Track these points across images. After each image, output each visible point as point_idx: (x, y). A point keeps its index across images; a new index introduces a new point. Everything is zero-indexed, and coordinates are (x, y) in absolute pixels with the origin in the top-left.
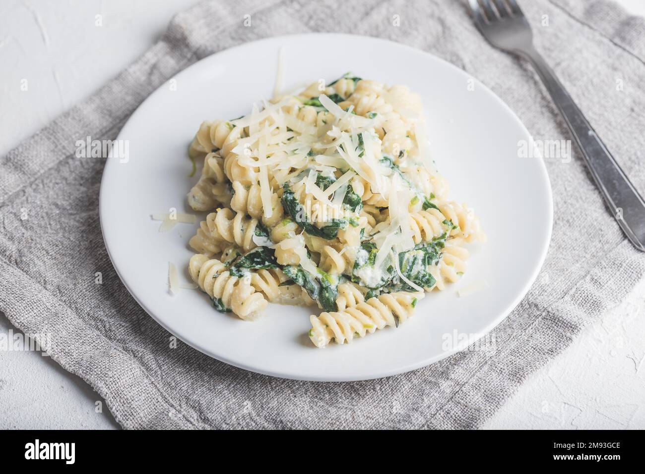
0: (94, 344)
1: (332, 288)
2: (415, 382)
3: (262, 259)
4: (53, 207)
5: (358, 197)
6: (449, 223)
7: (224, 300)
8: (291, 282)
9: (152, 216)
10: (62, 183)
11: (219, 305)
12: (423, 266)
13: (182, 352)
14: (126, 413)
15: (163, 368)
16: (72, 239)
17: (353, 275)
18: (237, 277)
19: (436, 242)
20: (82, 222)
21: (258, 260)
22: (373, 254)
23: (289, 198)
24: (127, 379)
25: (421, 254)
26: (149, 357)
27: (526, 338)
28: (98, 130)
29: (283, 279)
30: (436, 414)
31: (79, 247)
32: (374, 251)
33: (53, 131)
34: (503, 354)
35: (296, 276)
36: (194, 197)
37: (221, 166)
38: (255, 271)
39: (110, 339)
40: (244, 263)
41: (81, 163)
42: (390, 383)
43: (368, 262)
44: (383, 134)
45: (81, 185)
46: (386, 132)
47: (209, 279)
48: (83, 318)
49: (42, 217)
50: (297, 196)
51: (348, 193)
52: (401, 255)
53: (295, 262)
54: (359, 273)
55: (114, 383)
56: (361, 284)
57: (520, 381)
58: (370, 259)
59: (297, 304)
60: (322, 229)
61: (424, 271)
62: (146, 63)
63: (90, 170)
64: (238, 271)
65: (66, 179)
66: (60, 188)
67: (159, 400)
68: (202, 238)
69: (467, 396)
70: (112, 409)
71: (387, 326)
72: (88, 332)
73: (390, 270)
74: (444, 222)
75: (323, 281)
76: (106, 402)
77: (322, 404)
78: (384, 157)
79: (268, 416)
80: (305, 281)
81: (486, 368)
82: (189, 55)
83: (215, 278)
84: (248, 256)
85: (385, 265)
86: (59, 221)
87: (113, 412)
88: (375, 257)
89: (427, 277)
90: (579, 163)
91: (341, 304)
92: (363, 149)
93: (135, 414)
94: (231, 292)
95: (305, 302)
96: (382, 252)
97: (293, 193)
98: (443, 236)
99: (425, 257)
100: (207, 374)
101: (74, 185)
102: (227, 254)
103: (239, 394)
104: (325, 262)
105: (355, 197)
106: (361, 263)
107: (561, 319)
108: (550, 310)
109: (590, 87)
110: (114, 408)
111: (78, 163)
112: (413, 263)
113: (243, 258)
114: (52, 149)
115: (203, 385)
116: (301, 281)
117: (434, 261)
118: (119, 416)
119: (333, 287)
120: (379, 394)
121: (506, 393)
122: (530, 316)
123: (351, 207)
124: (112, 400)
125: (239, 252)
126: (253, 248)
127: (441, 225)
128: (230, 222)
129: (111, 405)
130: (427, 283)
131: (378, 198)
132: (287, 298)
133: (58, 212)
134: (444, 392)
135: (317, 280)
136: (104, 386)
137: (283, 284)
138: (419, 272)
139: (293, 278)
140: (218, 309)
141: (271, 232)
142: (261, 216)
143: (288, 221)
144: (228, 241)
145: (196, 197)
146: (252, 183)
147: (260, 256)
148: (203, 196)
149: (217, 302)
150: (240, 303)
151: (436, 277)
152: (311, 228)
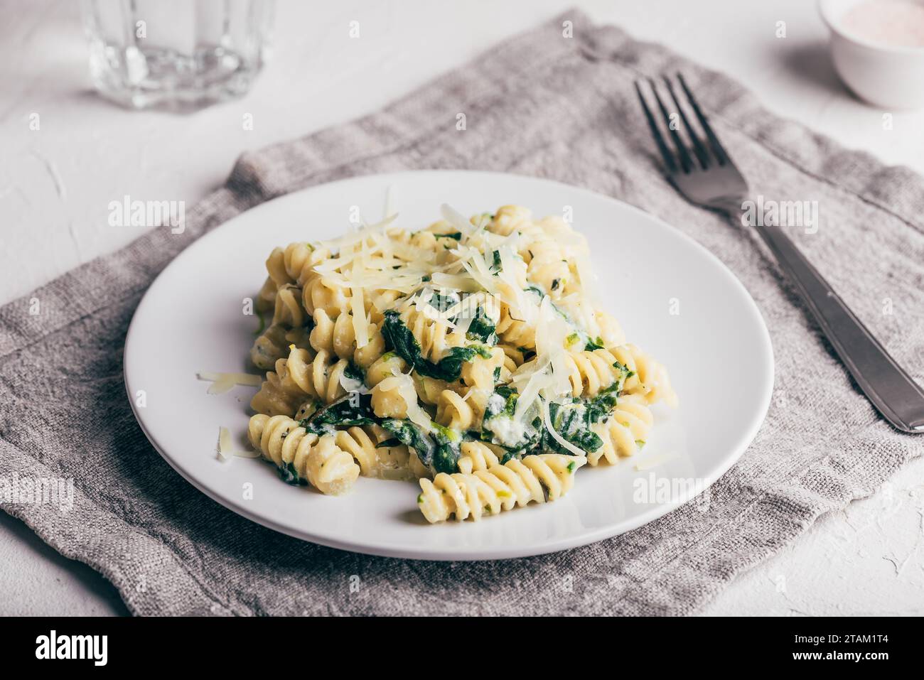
0: (107, 527)
1: (452, 446)
3: (352, 410)
4: (59, 372)
5: (492, 322)
6: (624, 368)
7: (298, 464)
8: (394, 441)
9: (198, 376)
10: (73, 345)
11: (290, 474)
12: (585, 423)
13: (233, 540)
14: (148, 606)
15: (206, 557)
16: (83, 407)
17: (484, 430)
18: (317, 435)
19: (604, 397)
20: (98, 388)
21: (348, 413)
22: (511, 401)
23: (392, 322)
24: (152, 565)
25: (581, 409)
26: (185, 542)
27: (735, 527)
28: (128, 288)
29: (382, 437)
31: (92, 416)
32: (514, 397)
33: (65, 285)
34: (702, 546)
35: (401, 430)
36: (259, 348)
37: (299, 299)
38: (340, 428)
39: (131, 523)
40: (327, 418)
41: (102, 322)
42: (536, 578)
43: (505, 410)
44: (530, 256)
45: (100, 349)
46: (533, 254)
47: (275, 438)
49: (43, 384)
50: (404, 318)
52: (553, 408)
53: (400, 412)
54: (492, 425)
55: (133, 568)
56: (494, 441)
57: (725, 576)
58: (507, 407)
59: (402, 479)
60: (439, 363)
61: (586, 429)
62: (201, 214)
63: (115, 332)
64: (319, 427)
65: (79, 341)
66: (70, 352)
67: (198, 593)
68: (268, 392)
69: (648, 592)
70: (127, 600)
71: (532, 503)
72: (100, 513)
73: (536, 423)
74: (615, 365)
75: (440, 437)
76: (121, 591)
77: (434, 598)
78: (531, 287)
79: (356, 611)
80: (414, 437)
81: (676, 562)
83: (284, 437)
84: (332, 408)
85: (530, 417)
86: (66, 389)
88: (515, 404)
89: (590, 437)
90: (814, 333)
91: (465, 464)
92: (499, 268)
93: (162, 608)
94: (307, 453)
95: (414, 474)
96: (525, 398)
97: (399, 314)
98: (614, 387)
99: (588, 412)
100: (270, 565)
101: (91, 348)
102: (303, 411)
103: (314, 586)
104: (443, 414)
105: (487, 322)
106: (495, 411)
107: (785, 500)
108: (770, 491)
109: (830, 248)
110: (131, 599)
111: (96, 322)
112: (571, 418)
113: (326, 411)
114: (61, 307)
115: (262, 578)
116: (407, 438)
117: (600, 418)
118: (138, 610)
119: (454, 445)
120: (520, 591)
121: (705, 589)
122: (740, 501)
123: (481, 337)
124: (129, 589)
125: (320, 402)
126: (341, 397)
127: (611, 368)
128: (308, 366)
129: (128, 596)
130: (589, 443)
131: (520, 329)
132: (388, 468)
133: (65, 377)
134: (614, 589)
135: (431, 437)
136: (118, 570)
137: (383, 444)
138: (578, 431)
139: (398, 434)
140: (288, 480)
141: (366, 374)
142: (352, 355)
143: (391, 354)
144: (305, 393)
145: (263, 348)
146: (342, 310)
147: (349, 406)
148: (271, 345)
149: (286, 470)
150: (319, 465)
151: (604, 438)
152: (423, 364)
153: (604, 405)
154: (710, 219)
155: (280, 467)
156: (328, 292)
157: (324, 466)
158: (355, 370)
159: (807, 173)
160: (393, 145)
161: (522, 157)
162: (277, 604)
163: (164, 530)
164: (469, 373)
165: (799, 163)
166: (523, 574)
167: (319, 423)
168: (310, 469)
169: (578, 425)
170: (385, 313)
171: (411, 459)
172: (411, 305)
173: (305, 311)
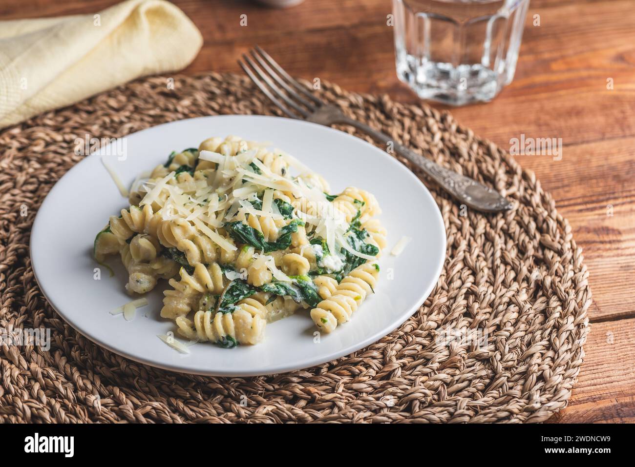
1: (310, 285)
3: (240, 290)
5: (289, 204)
6: (359, 202)
8: (274, 296)
9: (111, 313)
11: (229, 341)
12: (361, 241)
17: (320, 267)
18: (231, 313)
19: (354, 223)
22: (325, 245)
23: (240, 228)
25: (352, 234)
29: (266, 297)
32: (324, 241)
35: (277, 289)
37: (155, 240)
38: (236, 304)
40: (227, 301)
43: (324, 251)
47: (208, 326)
50: (245, 222)
51: (279, 205)
53: (270, 279)
54: (324, 263)
56: (329, 272)
58: (324, 249)
60: (278, 241)
61: (364, 244)
64: (227, 308)
73: (342, 251)
74: (356, 201)
75: (300, 282)
83: (212, 323)
84: (226, 293)
85: (338, 249)
88: (327, 247)
89: (370, 247)
91: (325, 292)
94: (234, 325)
96: (330, 239)
97: (241, 222)
98: (359, 215)
99: (357, 234)
102: (204, 304)
105: (286, 205)
106: (321, 255)
112: (353, 241)
113: (224, 297)
117: (365, 235)
123: (287, 216)
125: (216, 295)
126: (228, 285)
127: (353, 205)
128: (194, 275)
130: (373, 251)
132: (274, 314)
135: (294, 285)
137: (268, 302)
138: (361, 247)
139: (275, 292)
140: (228, 347)
141: (234, 265)
142: (218, 259)
143: (246, 247)
144: (200, 292)
145: (141, 280)
146: (197, 235)
147: (237, 288)
148: (147, 277)
149: (225, 341)
150: (249, 327)
151: (376, 245)
152: (268, 246)
153: (355, 227)
155: (216, 342)
156: (183, 228)
157: (254, 327)
158: (226, 266)
164: (297, 239)
168: (244, 333)
169: (358, 243)
170: (225, 225)
171: (286, 304)
172: (246, 214)
173: (162, 246)
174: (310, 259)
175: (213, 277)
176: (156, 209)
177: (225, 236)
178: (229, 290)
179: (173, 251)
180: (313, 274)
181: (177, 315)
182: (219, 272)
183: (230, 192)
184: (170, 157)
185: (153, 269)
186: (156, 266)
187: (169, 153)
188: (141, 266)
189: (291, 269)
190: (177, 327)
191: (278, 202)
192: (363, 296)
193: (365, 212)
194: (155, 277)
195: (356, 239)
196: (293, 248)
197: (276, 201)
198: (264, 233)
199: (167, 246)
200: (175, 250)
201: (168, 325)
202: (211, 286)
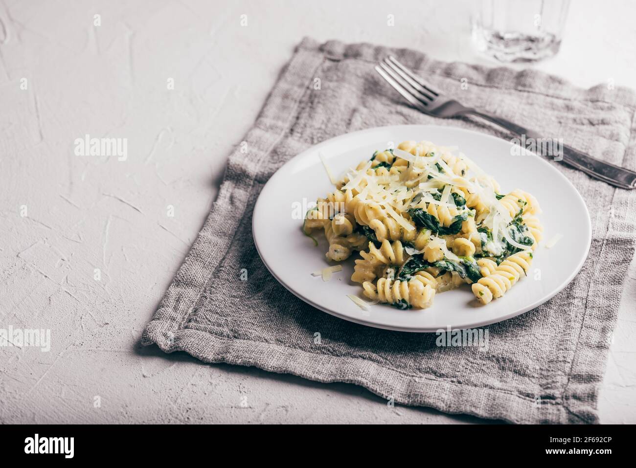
0: (331, 362)
2: (554, 308)
3: (416, 264)
4: (233, 298)
6: (522, 202)
7: (407, 298)
8: (444, 271)
9: (312, 275)
10: (226, 283)
11: (404, 304)
12: (520, 233)
15: (388, 359)
16: (263, 310)
17: (484, 251)
18: (407, 281)
19: (516, 218)
20: (262, 299)
22: (490, 233)
23: (420, 214)
25: (514, 227)
26: (374, 355)
29: (437, 272)
30: (584, 319)
31: (272, 312)
32: (489, 231)
35: (446, 265)
36: (335, 251)
38: (413, 274)
39: (338, 356)
40: (405, 272)
42: (541, 314)
43: (489, 239)
47: (388, 290)
48: (310, 351)
49: (230, 306)
50: (425, 209)
51: (455, 198)
53: (441, 257)
54: (487, 248)
56: (491, 256)
57: (620, 283)
58: (489, 237)
59: (450, 289)
60: (451, 226)
61: (523, 236)
62: (225, 198)
64: (405, 278)
66: (228, 286)
67: (402, 376)
68: (363, 270)
70: (376, 391)
71: (520, 279)
72: (321, 357)
73: (504, 240)
74: (519, 201)
75: (466, 262)
76: (370, 388)
80: (454, 267)
81: (592, 285)
82: (252, 183)
83: (392, 289)
84: (405, 265)
85: (500, 238)
87: (379, 393)
89: (527, 239)
91: (485, 271)
92: (443, 172)
94: (408, 291)
95: (455, 285)
96: (494, 231)
97: (422, 209)
98: (521, 212)
99: (517, 228)
100: (419, 351)
102: (387, 273)
103: (451, 353)
105: (461, 198)
106: (485, 240)
107: (619, 239)
108: (607, 238)
110: (378, 390)
112: (514, 233)
113: (403, 268)
115: (423, 358)
117: (524, 229)
118: (384, 394)
119: (474, 264)
122: (596, 248)
123: (461, 207)
124: (373, 386)
125: (396, 266)
126: (407, 259)
127: (517, 203)
128: (380, 249)
129: (375, 389)
130: (529, 243)
131: (473, 197)
132: (442, 286)
133: (238, 300)
134: (578, 306)
135: (461, 264)
136: (362, 379)
137: (438, 275)
138: (520, 238)
139: (445, 267)
140: (402, 308)
141: (414, 243)
142: (401, 237)
143: (425, 230)
144: (384, 263)
145: (339, 250)
146: (385, 217)
147: (414, 262)
148: (343, 247)
149: (400, 303)
150: (421, 294)
151: (532, 238)
152: (442, 230)
153: (518, 222)
154: (460, 123)
155: (393, 304)
156: (375, 211)
157: (424, 294)
158: (406, 244)
159: (481, 86)
160: (283, 134)
161: (350, 120)
162: (443, 367)
163: (361, 354)
164: (467, 227)
165: (474, 82)
166: (533, 314)
167: (403, 276)
168: (416, 298)
169: (518, 235)
170: (409, 211)
171: (453, 278)
172: (426, 203)
173: (357, 224)
174: (476, 245)
175: (395, 251)
176: (355, 193)
177: (408, 219)
178: (408, 263)
179: (366, 228)
180: (478, 256)
181: (364, 280)
182: (400, 248)
183: (417, 184)
184: (374, 155)
185: (349, 242)
186: (351, 240)
187: (373, 152)
188: (339, 239)
189: (460, 251)
190: (364, 289)
191: (455, 195)
192: (516, 279)
193: (527, 211)
194: (350, 249)
195: (516, 231)
196: (463, 234)
197: (453, 194)
198: (440, 219)
199: (361, 224)
200: (367, 228)
201: (357, 288)
202: (393, 258)
